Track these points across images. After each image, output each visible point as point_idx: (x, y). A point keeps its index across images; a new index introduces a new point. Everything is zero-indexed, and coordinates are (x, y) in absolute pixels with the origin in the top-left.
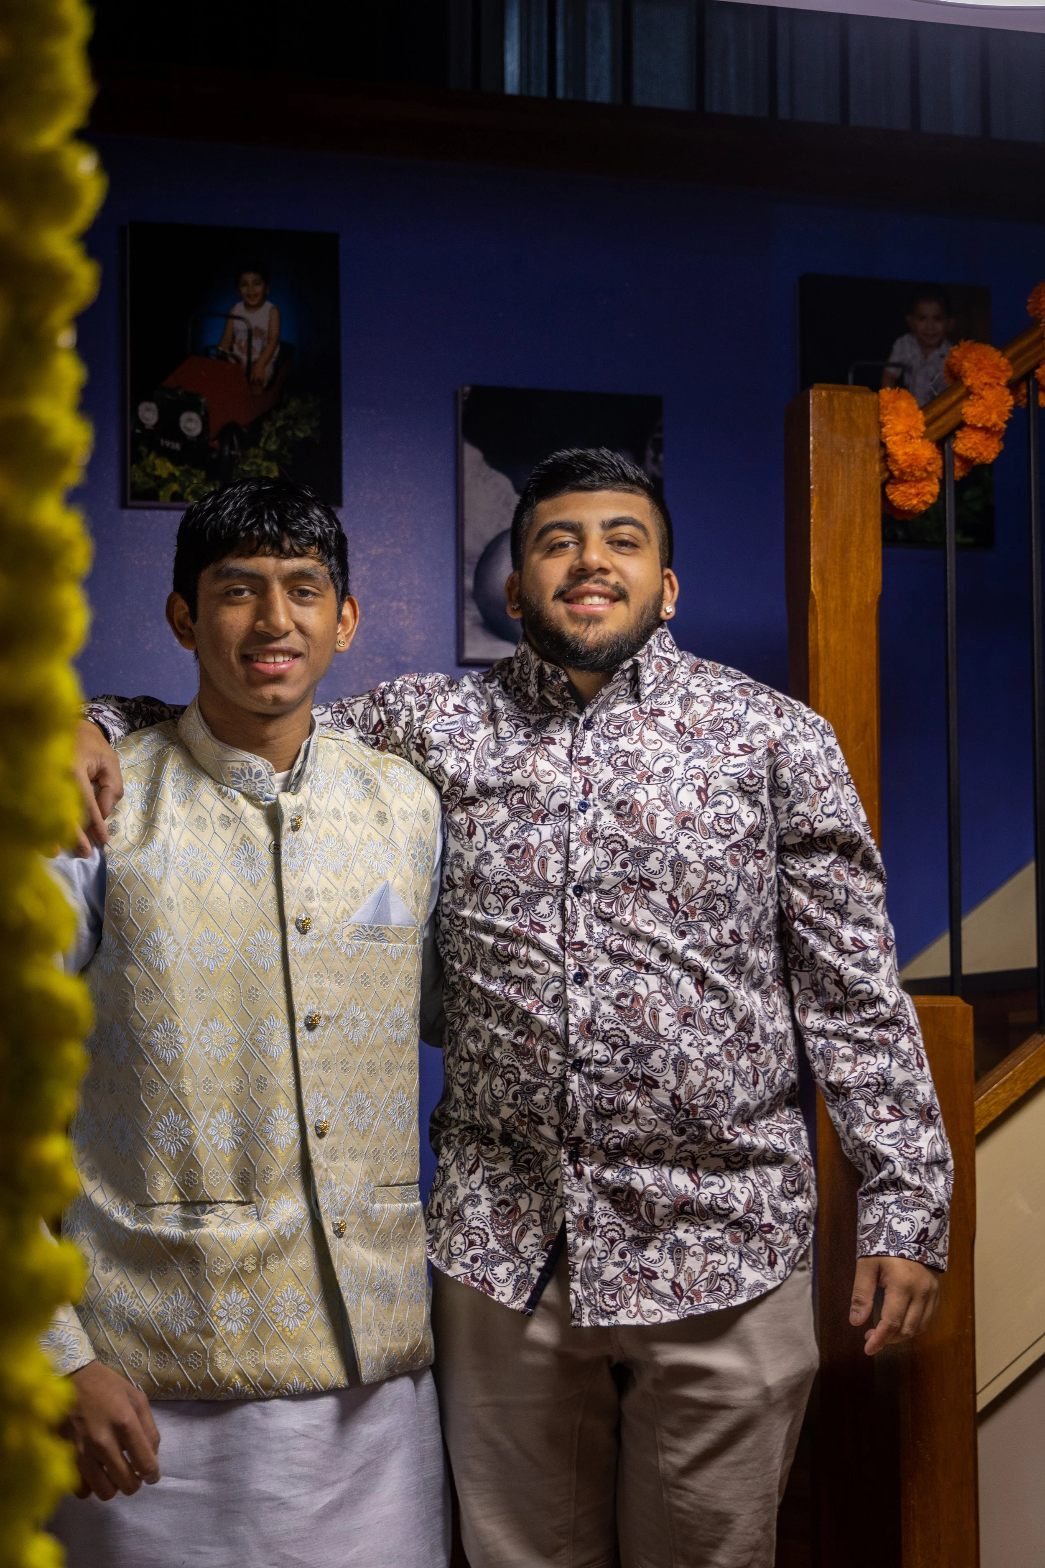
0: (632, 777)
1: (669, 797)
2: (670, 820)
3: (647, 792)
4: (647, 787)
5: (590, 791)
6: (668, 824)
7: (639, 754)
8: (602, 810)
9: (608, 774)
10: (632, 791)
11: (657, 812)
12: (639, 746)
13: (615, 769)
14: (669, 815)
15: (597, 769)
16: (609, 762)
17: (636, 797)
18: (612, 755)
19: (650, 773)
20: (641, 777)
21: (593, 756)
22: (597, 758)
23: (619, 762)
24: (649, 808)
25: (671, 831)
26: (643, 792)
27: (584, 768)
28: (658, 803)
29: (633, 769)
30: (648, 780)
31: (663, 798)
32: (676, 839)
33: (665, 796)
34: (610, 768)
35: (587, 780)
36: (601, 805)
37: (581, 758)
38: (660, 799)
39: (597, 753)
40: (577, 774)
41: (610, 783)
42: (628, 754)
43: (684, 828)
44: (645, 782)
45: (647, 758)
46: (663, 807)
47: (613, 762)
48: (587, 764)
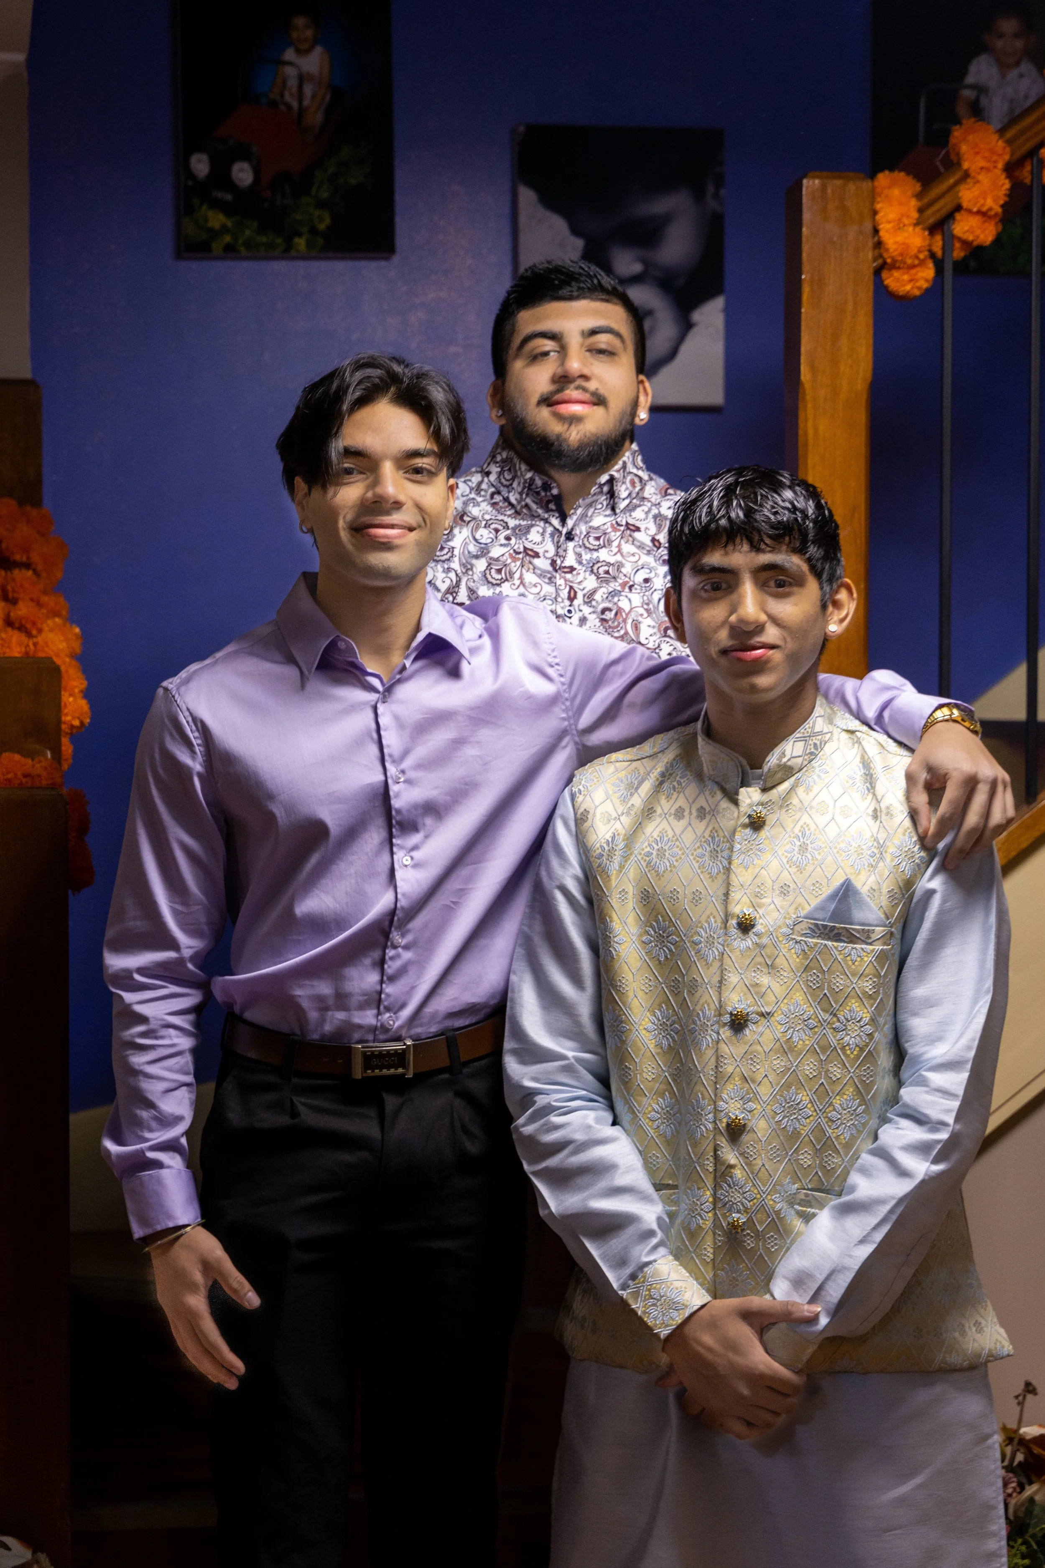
0: (615, 586)
1: (651, 606)
2: (654, 627)
3: (630, 600)
4: (630, 595)
5: (575, 597)
6: (652, 631)
7: (619, 566)
8: (587, 615)
9: (591, 582)
10: (616, 599)
11: (640, 619)
12: (618, 557)
13: (598, 578)
14: (652, 623)
15: (580, 578)
16: (592, 571)
17: (621, 604)
18: (594, 564)
19: (631, 583)
20: (623, 585)
21: (576, 565)
22: (580, 567)
23: (601, 570)
24: (633, 615)
25: (654, 638)
26: (626, 600)
27: (568, 576)
28: (641, 611)
29: (614, 578)
30: (631, 587)
31: (646, 607)
32: (659, 646)
33: (648, 604)
34: (593, 577)
35: (571, 587)
36: (587, 610)
37: (565, 567)
38: (642, 607)
39: (580, 563)
40: (562, 582)
41: (595, 591)
42: (609, 564)
43: (666, 636)
44: (627, 590)
45: (627, 569)
46: (646, 615)
47: (595, 571)
48: (571, 572)
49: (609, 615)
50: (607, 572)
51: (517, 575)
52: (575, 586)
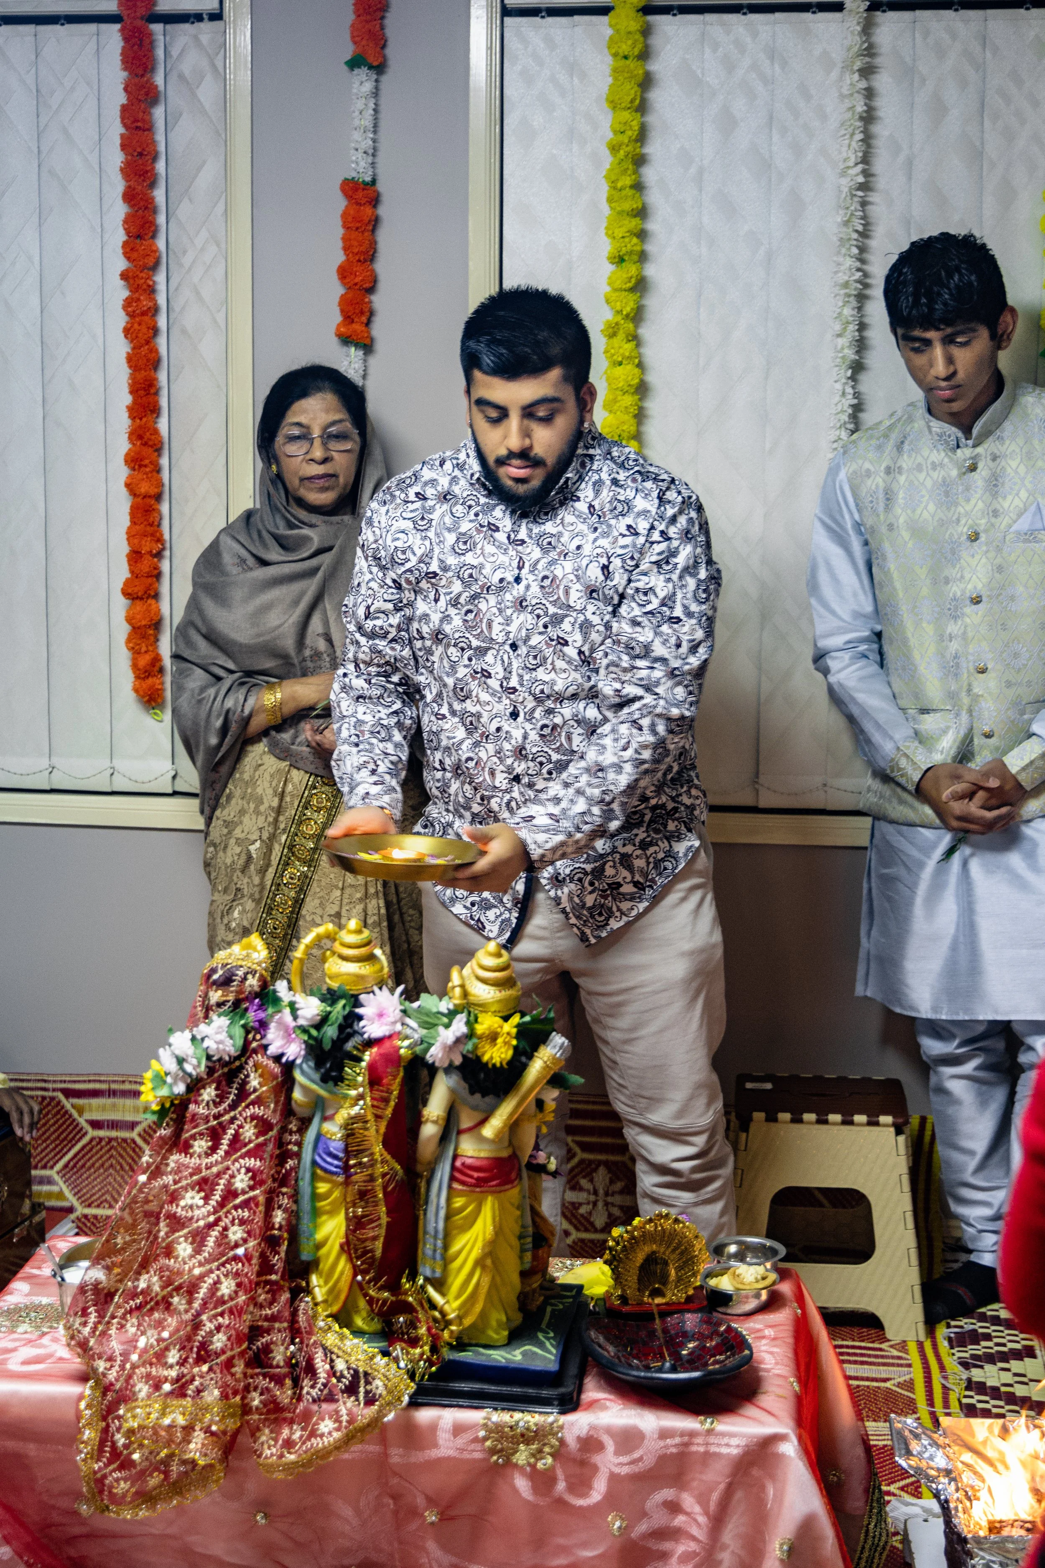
49: (547, 582)
50: (550, 543)
51: (479, 546)
52: (524, 557)
